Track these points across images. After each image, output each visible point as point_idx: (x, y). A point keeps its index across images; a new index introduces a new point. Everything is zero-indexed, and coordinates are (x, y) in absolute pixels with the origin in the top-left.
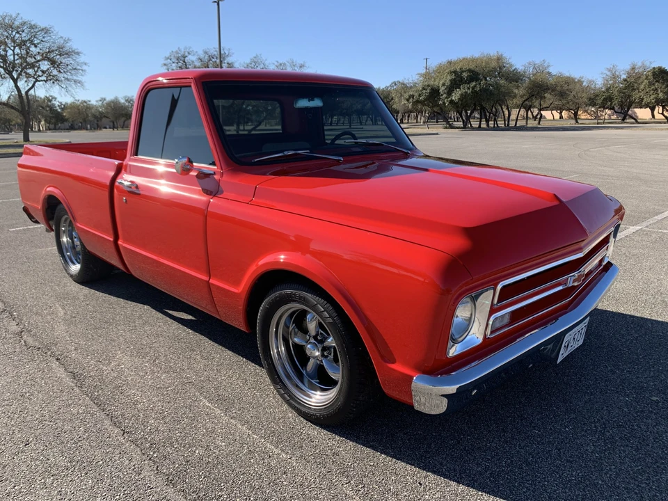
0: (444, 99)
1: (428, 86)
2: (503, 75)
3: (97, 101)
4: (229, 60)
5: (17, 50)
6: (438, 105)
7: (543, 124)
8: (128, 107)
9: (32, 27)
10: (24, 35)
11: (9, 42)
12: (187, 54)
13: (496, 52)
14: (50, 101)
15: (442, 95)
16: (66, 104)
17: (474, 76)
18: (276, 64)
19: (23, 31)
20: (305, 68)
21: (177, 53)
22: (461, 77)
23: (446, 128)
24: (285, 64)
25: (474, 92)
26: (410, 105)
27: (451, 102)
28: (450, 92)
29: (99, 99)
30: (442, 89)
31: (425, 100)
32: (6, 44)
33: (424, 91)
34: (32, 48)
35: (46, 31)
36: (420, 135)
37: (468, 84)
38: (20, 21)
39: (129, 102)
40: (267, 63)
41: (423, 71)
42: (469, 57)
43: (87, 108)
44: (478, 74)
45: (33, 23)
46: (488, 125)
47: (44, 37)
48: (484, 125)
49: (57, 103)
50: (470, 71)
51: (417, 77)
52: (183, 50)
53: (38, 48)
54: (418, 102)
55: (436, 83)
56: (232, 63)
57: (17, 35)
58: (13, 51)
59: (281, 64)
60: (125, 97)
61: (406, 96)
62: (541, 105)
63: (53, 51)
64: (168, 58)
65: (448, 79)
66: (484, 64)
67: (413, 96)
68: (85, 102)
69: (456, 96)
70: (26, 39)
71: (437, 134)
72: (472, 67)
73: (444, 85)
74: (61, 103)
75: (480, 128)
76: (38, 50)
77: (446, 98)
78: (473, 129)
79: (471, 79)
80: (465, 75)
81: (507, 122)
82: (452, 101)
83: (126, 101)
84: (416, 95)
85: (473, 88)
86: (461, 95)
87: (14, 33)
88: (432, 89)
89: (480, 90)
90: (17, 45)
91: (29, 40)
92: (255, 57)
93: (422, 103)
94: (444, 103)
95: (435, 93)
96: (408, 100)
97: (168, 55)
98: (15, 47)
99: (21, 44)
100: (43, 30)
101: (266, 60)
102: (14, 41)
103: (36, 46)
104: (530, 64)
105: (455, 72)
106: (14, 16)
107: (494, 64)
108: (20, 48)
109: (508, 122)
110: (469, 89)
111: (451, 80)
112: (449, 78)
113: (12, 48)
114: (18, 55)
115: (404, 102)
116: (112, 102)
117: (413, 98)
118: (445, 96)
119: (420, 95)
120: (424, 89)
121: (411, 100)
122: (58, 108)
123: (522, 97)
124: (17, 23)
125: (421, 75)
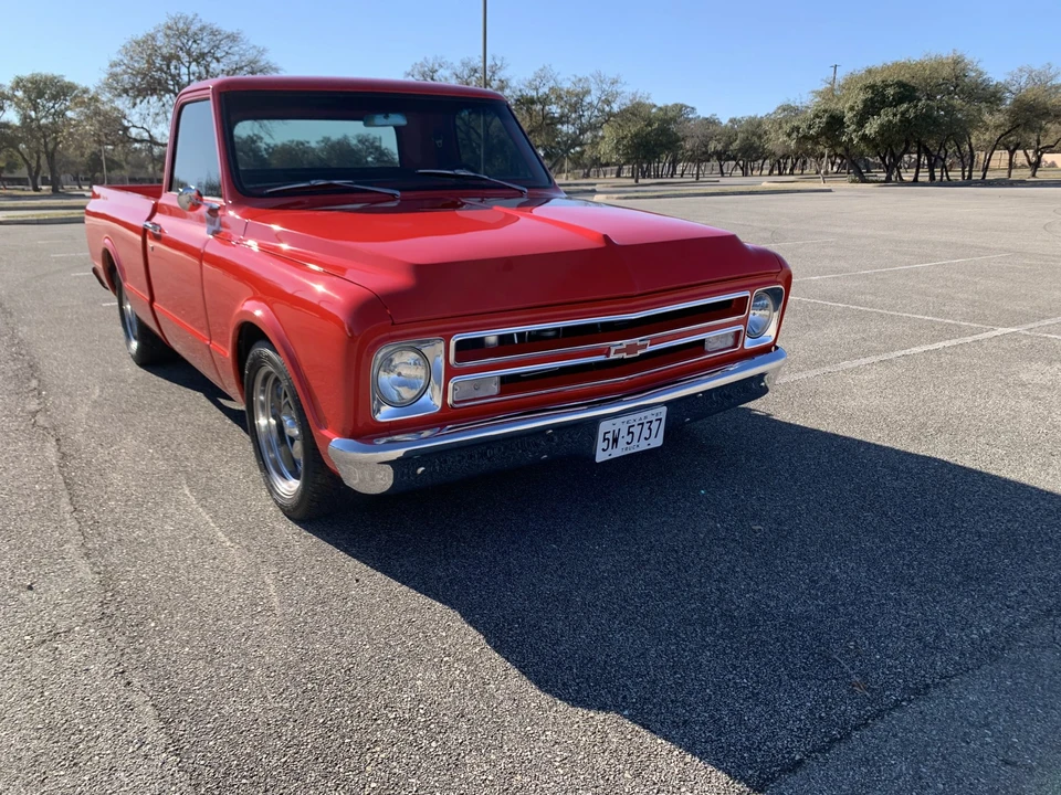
0: (851, 133)
1: (825, 111)
2: (962, 91)
3: (318, 142)
4: (502, 75)
5: (194, 67)
6: (841, 144)
7: (1041, 175)
8: (360, 150)
9: (213, 33)
10: (204, 45)
11: (183, 55)
12: (436, 67)
13: (951, 51)
14: (254, 142)
15: (848, 126)
16: (276, 146)
17: (906, 92)
18: (573, 79)
19: (202, 40)
20: (619, 85)
21: (422, 66)
22: (884, 95)
23: (853, 181)
24: (587, 79)
25: (905, 120)
26: (793, 144)
27: (864, 138)
28: (861, 124)
29: (321, 139)
30: (849, 115)
31: (819, 135)
32: (178, 58)
33: (817, 120)
34: (214, 65)
35: (233, 38)
36: (799, 191)
37: (895, 106)
38: (199, 25)
39: (364, 144)
40: (559, 78)
41: (822, 87)
42: (903, 60)
43: (305, 152)
44: (914, 89)
45: (215, 27)
46: (932, 177)
47: (230, 48)
48: (924, 176)
49: (263, 146)
50: (900, 84)
51: (811, 97)
52: (431, 61)
53: (221, 65)
54: (806, 138)
55: (840, 106)
56: (507, 80)
57: (195, 46)
58: (188, 68)
59: (580, 80)
60: (358, 136)
61: (787, 128)
62: (1038, 144)
63: (241, 68)
64: (409, 74)
65: (859, 98)
66: (927, 72)
67: (798, 128)
68: (302, 144)
69: (871, 128)
70: (206, 51)
71: (830, 191)
72: (905, 78)
73: (852, 108)
74: (268, 145)
75: (915, 182)
76: (221, 66)
77: (855, 131)
78: (903, 183)
79: (899, 100)
80: (890, 91)
81: (967, 174)
82: (864, 136)
83: (359, 141)
84: (804, 126)
85: (903, 114)
86: (882, 125)
87: (190, 43)
88: (832, 117)
89: (916, 117)
90: (194, 60)
91: (209, 52)
92: (542, 70)
93: (815, 139)
94: (851, 140)
95: (835, 123)
96: (789, 135)
97: (409, 69)
98: (190, 63)
99: (199, 58)
100: (228, 37)
101: (559, 74)
102: (189, 53)
103: (218, 60)
104: (1020, 70)
105: (872, 87)
106: (191, 17)
107: (946, 72)
108: (198, 63)
109: (970, 171)
110: (895, 115)
111: (865, 101)
112: (862, 96)
113: (187, 64)
114: (194, 74)
115: (783, 138)
116: (339, 142)
117: (798, 132)
118: (853, 127)
119: (810, 127)
120: (817, 116)
121: (794, 135)
122: (264, 153)
123: (997, 127)
124: (194, 28)
125: (819, 94)
